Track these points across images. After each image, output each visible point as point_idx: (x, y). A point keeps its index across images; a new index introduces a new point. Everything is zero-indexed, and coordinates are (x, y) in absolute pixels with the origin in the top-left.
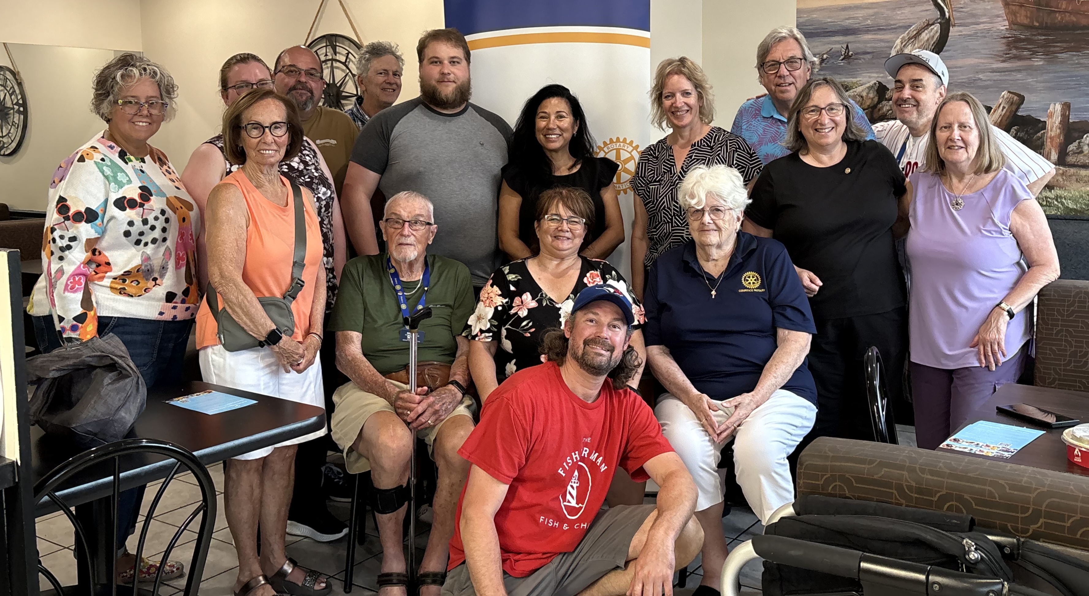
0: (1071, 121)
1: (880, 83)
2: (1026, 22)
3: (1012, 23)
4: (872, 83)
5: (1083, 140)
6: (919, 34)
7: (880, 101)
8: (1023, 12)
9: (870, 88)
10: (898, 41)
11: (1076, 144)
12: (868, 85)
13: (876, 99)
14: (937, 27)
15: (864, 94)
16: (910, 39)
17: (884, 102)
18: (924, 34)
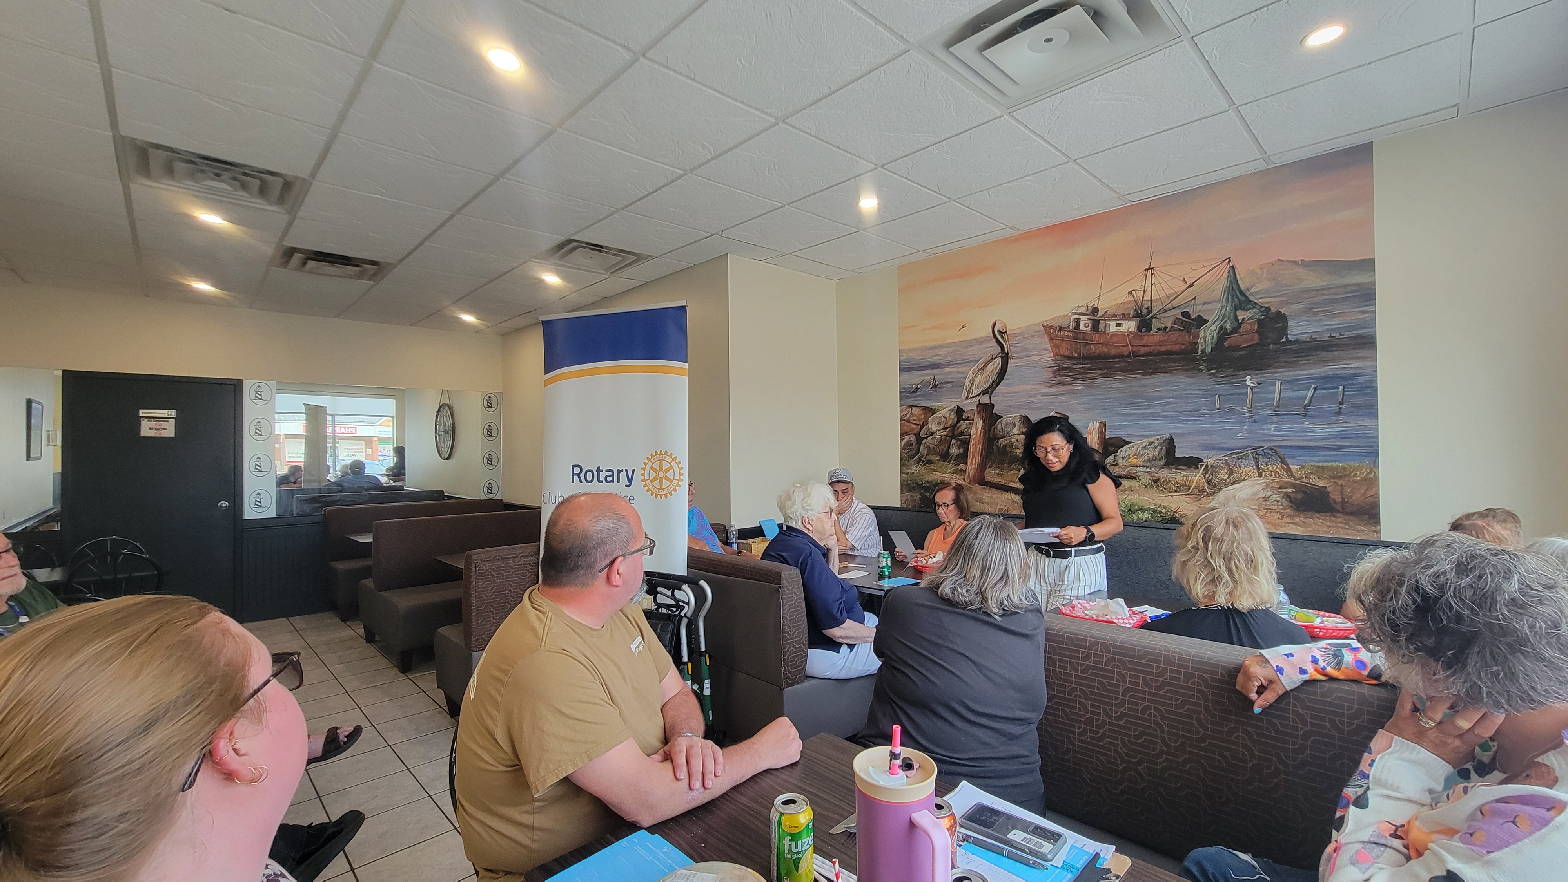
0: (1107, 437)
1: (958, 406)
2: (1067, 353)
3: (1056, 355)
4: (952, 407)
5: (1118, 454)
6: (985, 366)
7: (958, 422)
8: (1064, 345)
9: (951, 410)
10: (971, 372)
11: (1112, 457)
12: (949, 408)
13: (956, 420)
14: (999, 360)
15: (947, 415)
16: (979, 370)
17: (962, 422)
18: (989, 366)
